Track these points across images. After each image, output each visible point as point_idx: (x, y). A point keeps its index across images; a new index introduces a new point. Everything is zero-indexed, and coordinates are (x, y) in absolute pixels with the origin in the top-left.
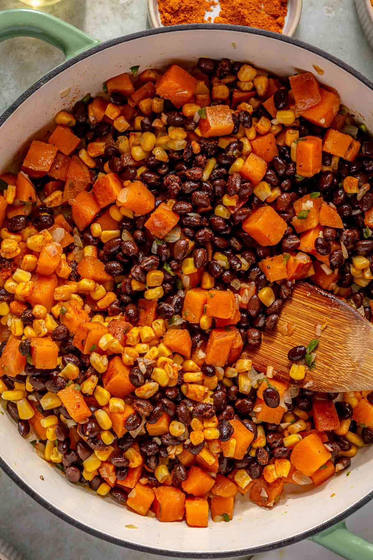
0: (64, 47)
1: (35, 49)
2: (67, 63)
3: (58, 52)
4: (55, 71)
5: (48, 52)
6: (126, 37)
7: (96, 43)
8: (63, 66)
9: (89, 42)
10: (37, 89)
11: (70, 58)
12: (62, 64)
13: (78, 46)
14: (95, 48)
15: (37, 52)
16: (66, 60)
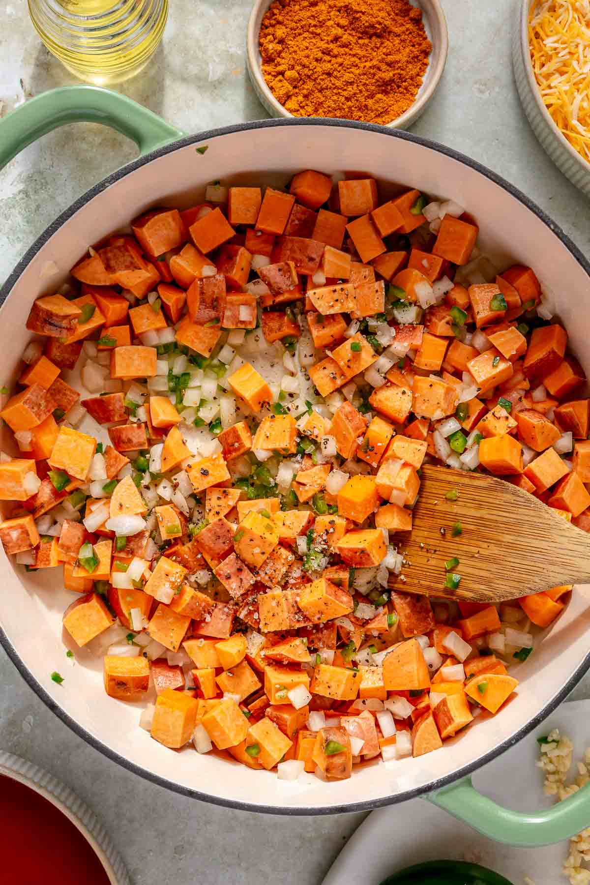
0: (138, 138)
1: (98, 140)
2: (141, 159)
3: (128, 144)
4: (125, 168)
5: (115, 144)
6: (221, 129)
7: (181, 135)
8: (136, 163)
9: (172, 134)
10: (100, 192)
11: (145, 152)
12: (135, 160)
13: (158, 138)
14: (179, 142)
15: (100, 144)
16: (141, 156)
